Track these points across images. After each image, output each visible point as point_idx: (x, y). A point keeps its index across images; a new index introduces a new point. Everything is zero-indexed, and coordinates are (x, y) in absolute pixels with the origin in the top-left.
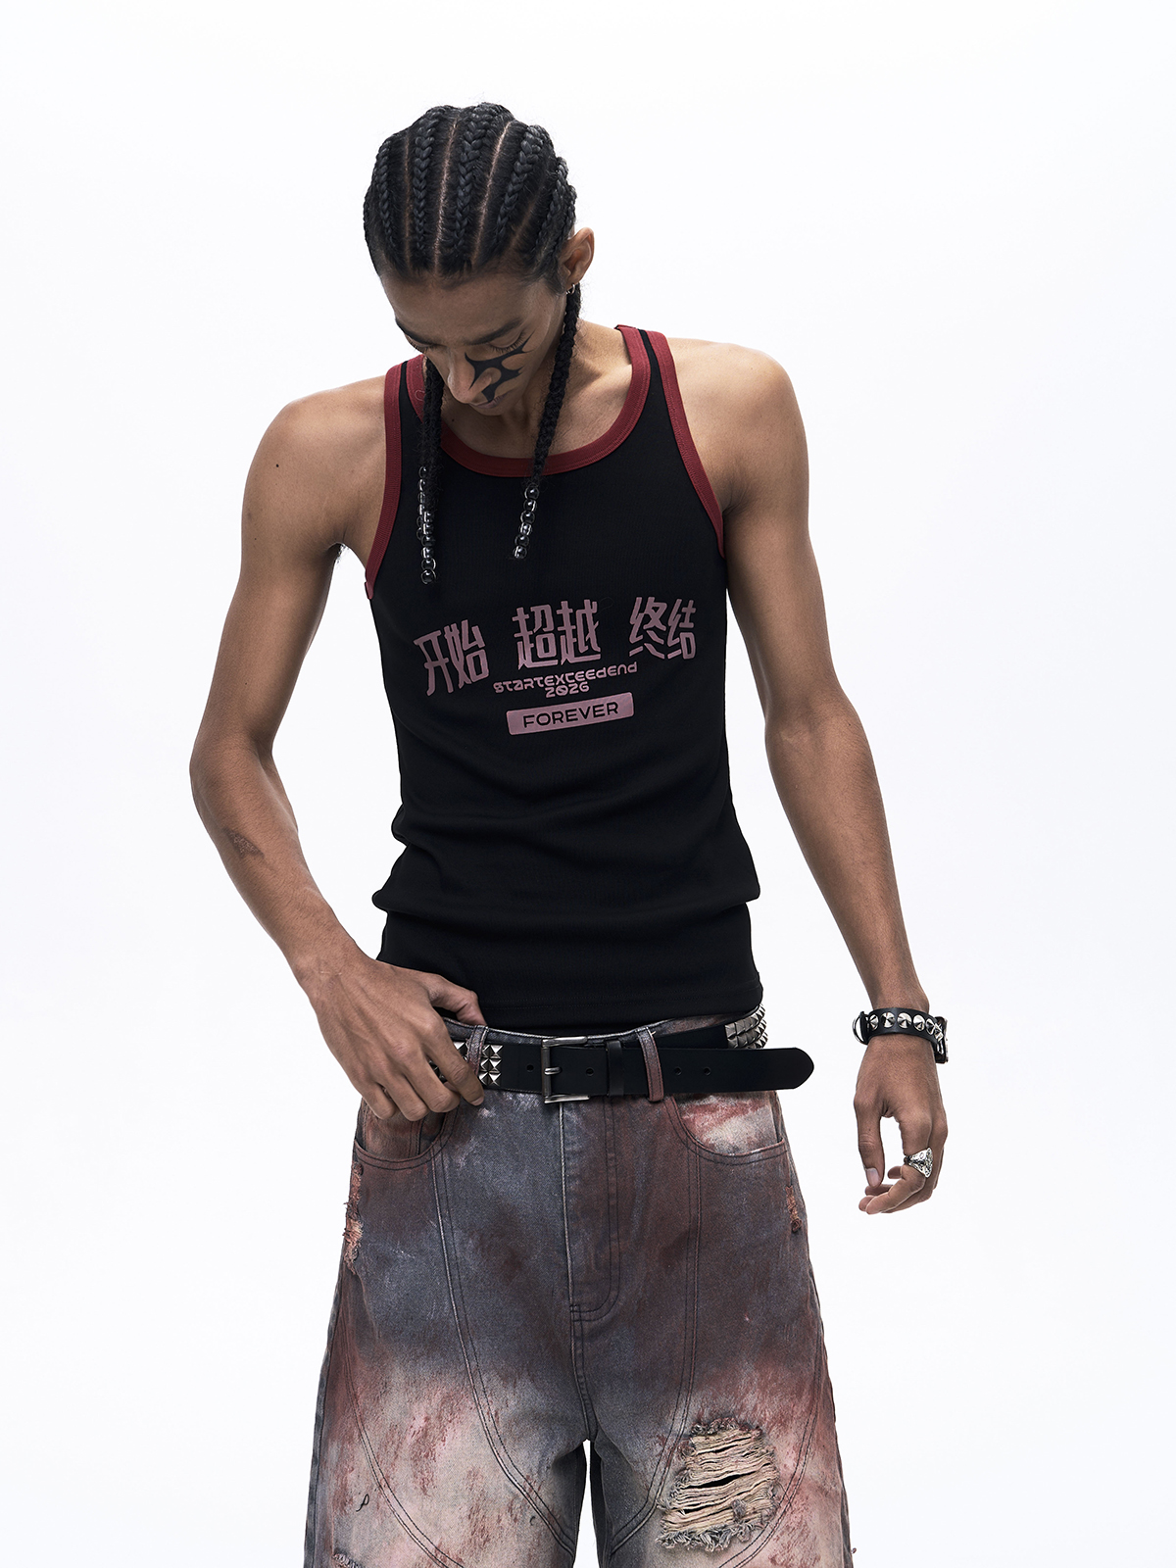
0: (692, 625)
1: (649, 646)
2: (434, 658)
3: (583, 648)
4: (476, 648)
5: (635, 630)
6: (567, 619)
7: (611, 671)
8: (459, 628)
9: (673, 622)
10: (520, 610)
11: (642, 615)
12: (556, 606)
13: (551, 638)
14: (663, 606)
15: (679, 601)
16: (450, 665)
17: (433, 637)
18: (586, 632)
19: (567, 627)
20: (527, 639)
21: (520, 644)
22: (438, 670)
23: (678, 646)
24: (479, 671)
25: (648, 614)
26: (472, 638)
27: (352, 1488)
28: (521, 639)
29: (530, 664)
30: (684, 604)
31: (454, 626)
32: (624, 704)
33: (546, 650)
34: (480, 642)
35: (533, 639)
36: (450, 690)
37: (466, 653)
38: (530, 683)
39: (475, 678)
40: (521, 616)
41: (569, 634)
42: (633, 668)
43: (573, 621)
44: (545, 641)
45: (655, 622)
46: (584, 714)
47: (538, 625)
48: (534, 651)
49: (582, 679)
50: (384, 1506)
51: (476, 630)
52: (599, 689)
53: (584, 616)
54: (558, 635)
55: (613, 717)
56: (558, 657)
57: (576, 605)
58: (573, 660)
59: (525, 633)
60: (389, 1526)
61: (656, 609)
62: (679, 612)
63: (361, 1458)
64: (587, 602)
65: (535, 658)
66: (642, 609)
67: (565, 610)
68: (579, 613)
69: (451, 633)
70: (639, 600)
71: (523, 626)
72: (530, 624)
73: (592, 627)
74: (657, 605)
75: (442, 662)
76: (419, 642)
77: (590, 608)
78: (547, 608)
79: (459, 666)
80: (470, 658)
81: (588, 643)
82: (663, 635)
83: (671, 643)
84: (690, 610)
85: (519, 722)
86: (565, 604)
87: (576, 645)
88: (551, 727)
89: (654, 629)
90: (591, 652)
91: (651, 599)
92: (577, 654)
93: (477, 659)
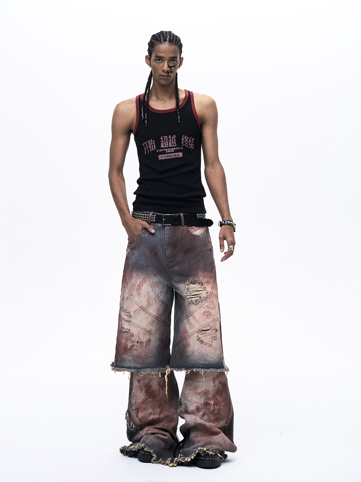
0: (193, 143)
1: (185, 145)
2: (146, 147)
3: (173, 144)
4: (153, 144)
5: (183, 141)
6: (170, 139)
7: (178, 148)
8: (150, 141)
9: (190, 141)
10: (162, 137)
11: (184, 139)
12: (168, 136)
13: (167, 142)
14: (188, 138)
15: (191, 137)
16: (149, 148)
17: (146, 143)
18: (174, 141)
19: (170, 140)
20: (163, 142)
21: (161, 143)
22: (146, 149)
23: (190, 146)
24: (154, 148)
25: (185, 139)
26: (153, 142)
27: (125, 296)
28: (162, 142)
29: (163, 147)
30: (192, 138)
31: (149, 140)
32: (181, 154)
33: (166, 144)
34: (154, 143)
35: (164, 142)
36: (149, 153)
37: (152, 145)
38: (163, 150)
39: (153, 150)
40: (162, 138)
41: (171, 141)
42: (182, 148)
43: (171, 139)
44: (166, 143)
45: (186, 140)
46: (173, 156)
47: (165, 140)
48: (164, 144)
49: (172, 150)
50: (131, 299)
51: (153, 141)
52: (176, 151)
53: (173, 138)
54: (168, 142)
55: (178, 157)
56: (168, 145)
57: (172, 136)
58: (171, 146)
59: (162, 141)
60: (132, 302)
61: (186, 138)
62: (191, 139)
63: (127, 291)
64: (174, 135)
65: (164, 146)
66: (184, 138)
67: (170, 137)
68: (172, 137)
69: (149, 142)
70: (183, 136)
71: (162, 140)
72: (163, 140)
73: (175, 140)
74: (187, 137)
75: (147, 147)
76: (143, 144)
77: (174, 137)
78: (167, 137)
79: (150, 148)
80: (152, 146)
81: (174, 143)
82: (188, 143)
83: (190, 145)
84: (193, 139)
85: (161, 157)
86: (170, 136)
87: (172, 143)
88: (167, 158)
89: (186, 142)
90: (174, 145)
91: (186, 136)
92: (172, 145)
93: (153, 146)
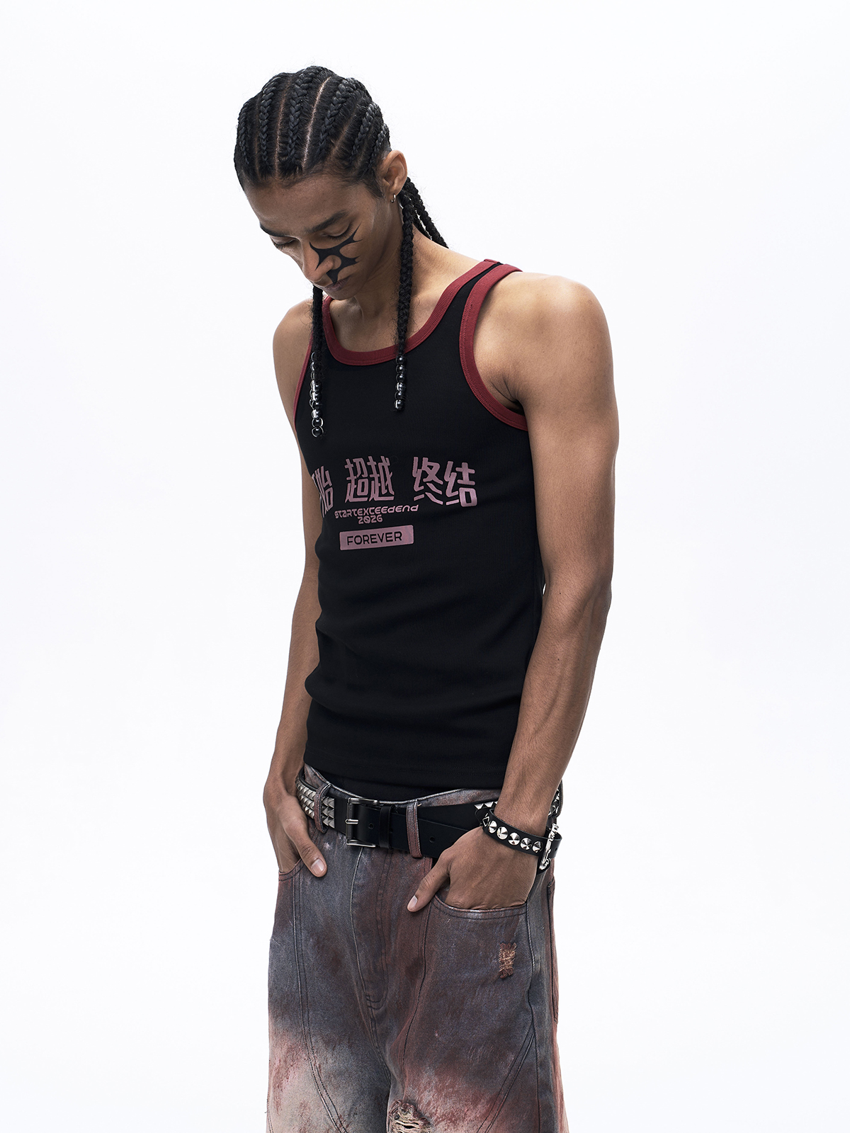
0: (473, 483)
1: (429, 495)
3: (384, 492)
4: (328, 487)
5: (417, 482)
6: (374, 469)
7: (398, 509)
9: (449, 478)
10: (348, 460)
11: (420, 471)
12: (366, 460)
13: (366, 481)
14: (437, 466)
15: (452, 463)
18: (386, 480)
19: (375, 475)
20: (353, 482)
21: (349, 484)
23: (457, 497)
24: (330, 503)
25: (425, 470)
26: (326, 479)
28: (350, 481)
29: (352, 499)
30: (458, 465)
31: (319, 470)
32: (408, 534)
33: (363, 491)
34: (329, 482)
35: (356, 482)
37: (324, 489)
38: (350, 512)
39: (329, 508)
40: (349, 465)
41: (377, 480)
42: (415, 509)
43: (378, 471)
44: (363, 483)
45: (433, 477)
46: (379, 538)
47: (359, 473)
48: (356, 490)
49: (379, 514)
51: (327, 472)
52: (388, 521)
53: (383, 467)
54: (371, 480)
55: (399, 542)
56: (369, 496)
57: (378, 460)
58: (377, 498)
59: (352, 478)
61: (431, 467)
62: (454, 470)
64: (383, 458)
65: (355, 495)
66: (420, 466)
67: (372, 463)
68: (380, 465)
69: (317, 473)
70: (416, 459)
71: (351, 472)
72: (355, 469)
73: (389, 476)
74: (430, 464)
77: (386, 462)
78: (361, 460)
79: (324, 498)
80: (327, 491)
81: (387, 488)
82: (442, 488)
83: (451, 494)
84: (466, 471)
85: (345, 541)
86: (370, 458)
87: (380, 488)
88: (361, 546)
89: (432, 482)
90: (388, 494)
91: (425, 460)
92: (380, 495)
93: (329, 494)
